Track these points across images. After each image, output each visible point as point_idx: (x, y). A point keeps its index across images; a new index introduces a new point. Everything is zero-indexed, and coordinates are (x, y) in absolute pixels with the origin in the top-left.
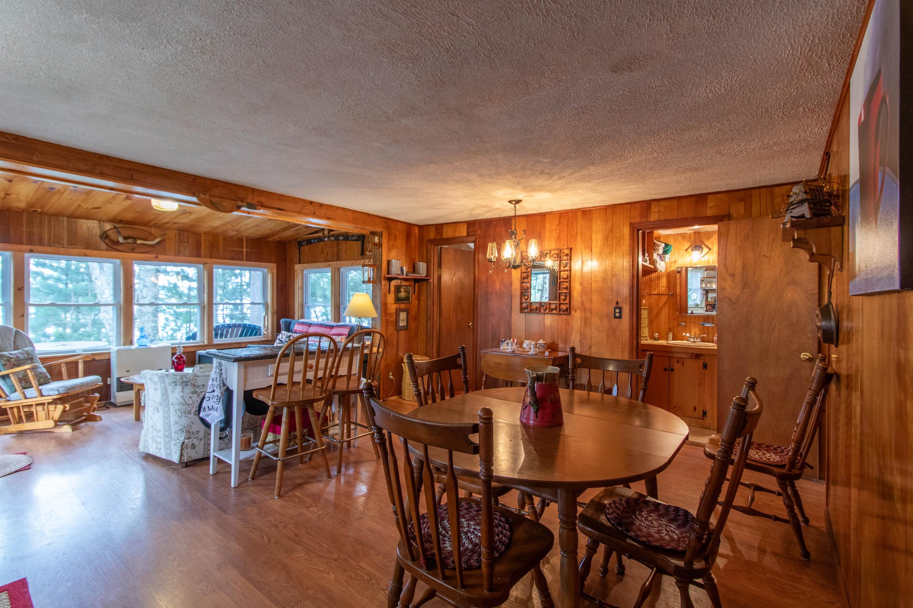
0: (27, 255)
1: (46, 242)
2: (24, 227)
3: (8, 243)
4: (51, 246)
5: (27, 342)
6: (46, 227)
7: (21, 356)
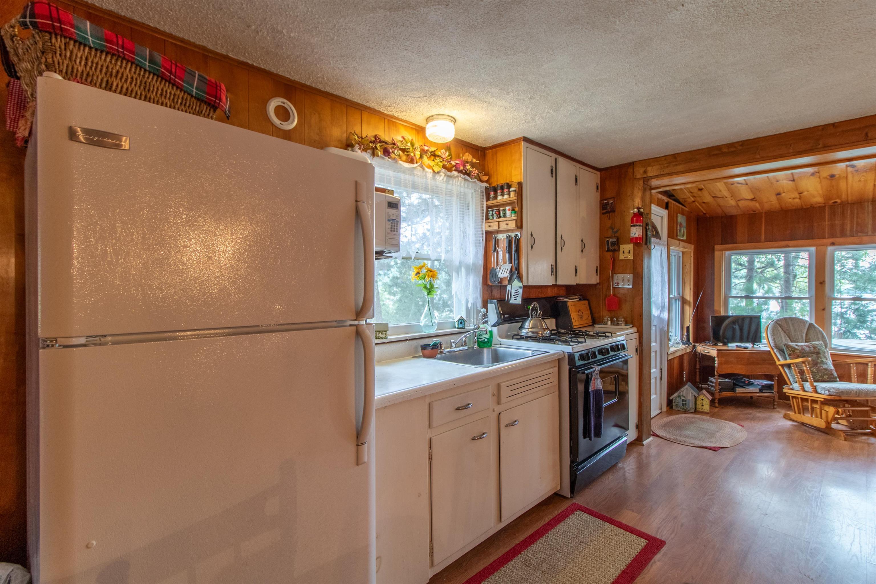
0: (830, 248)
1: (848, 232)
2: (827, 220)
3: (812, 239)
4: (853, 236)
5: (820, 336)
6: (849, 219)
7: (807, 349)
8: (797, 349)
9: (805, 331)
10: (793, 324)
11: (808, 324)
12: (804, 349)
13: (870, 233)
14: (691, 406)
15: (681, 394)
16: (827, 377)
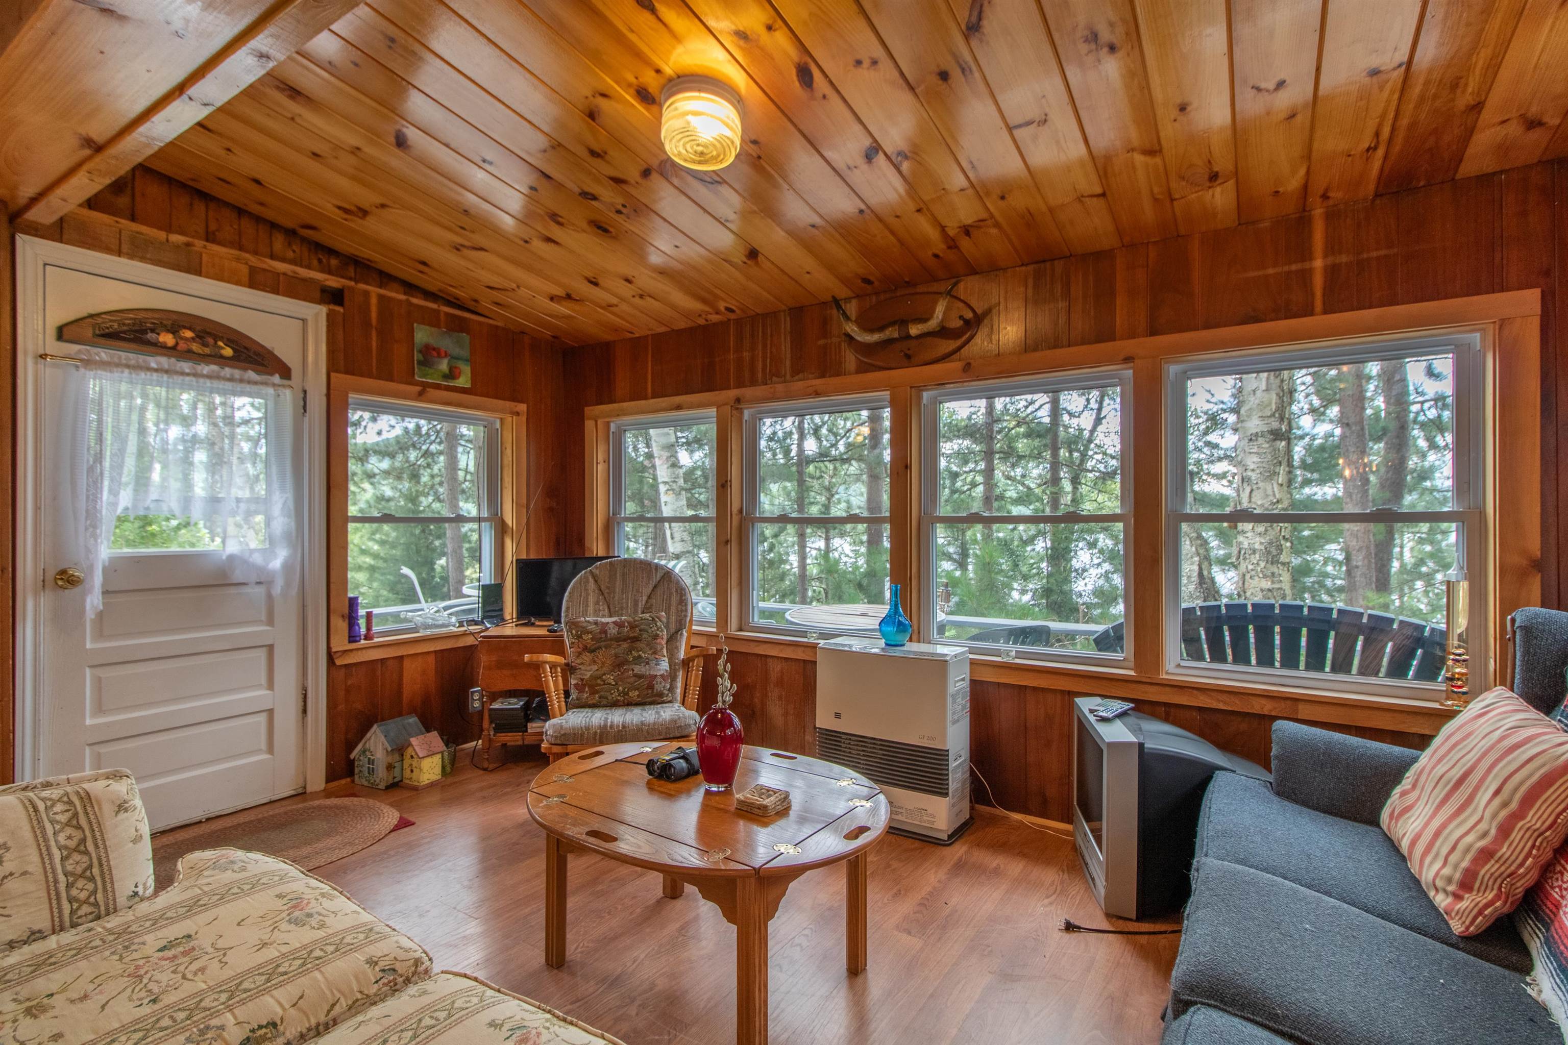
0: (758, 412)
2: (732, 351)
3: (712, 390)
4: (766, 384)
8: (588, 632)
9: (647, 591)
10: (623, 575)
11: (659, 575)
12: (605, 632)
13: (788, 377)
14: (380, 775)
15: (367, 746)
16: (637, 693)
